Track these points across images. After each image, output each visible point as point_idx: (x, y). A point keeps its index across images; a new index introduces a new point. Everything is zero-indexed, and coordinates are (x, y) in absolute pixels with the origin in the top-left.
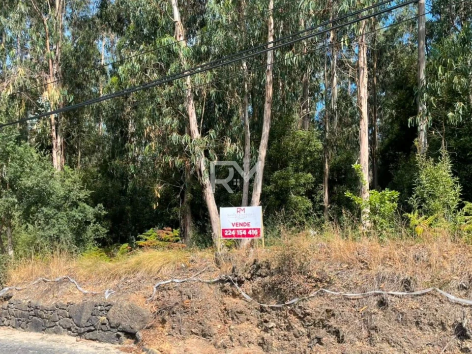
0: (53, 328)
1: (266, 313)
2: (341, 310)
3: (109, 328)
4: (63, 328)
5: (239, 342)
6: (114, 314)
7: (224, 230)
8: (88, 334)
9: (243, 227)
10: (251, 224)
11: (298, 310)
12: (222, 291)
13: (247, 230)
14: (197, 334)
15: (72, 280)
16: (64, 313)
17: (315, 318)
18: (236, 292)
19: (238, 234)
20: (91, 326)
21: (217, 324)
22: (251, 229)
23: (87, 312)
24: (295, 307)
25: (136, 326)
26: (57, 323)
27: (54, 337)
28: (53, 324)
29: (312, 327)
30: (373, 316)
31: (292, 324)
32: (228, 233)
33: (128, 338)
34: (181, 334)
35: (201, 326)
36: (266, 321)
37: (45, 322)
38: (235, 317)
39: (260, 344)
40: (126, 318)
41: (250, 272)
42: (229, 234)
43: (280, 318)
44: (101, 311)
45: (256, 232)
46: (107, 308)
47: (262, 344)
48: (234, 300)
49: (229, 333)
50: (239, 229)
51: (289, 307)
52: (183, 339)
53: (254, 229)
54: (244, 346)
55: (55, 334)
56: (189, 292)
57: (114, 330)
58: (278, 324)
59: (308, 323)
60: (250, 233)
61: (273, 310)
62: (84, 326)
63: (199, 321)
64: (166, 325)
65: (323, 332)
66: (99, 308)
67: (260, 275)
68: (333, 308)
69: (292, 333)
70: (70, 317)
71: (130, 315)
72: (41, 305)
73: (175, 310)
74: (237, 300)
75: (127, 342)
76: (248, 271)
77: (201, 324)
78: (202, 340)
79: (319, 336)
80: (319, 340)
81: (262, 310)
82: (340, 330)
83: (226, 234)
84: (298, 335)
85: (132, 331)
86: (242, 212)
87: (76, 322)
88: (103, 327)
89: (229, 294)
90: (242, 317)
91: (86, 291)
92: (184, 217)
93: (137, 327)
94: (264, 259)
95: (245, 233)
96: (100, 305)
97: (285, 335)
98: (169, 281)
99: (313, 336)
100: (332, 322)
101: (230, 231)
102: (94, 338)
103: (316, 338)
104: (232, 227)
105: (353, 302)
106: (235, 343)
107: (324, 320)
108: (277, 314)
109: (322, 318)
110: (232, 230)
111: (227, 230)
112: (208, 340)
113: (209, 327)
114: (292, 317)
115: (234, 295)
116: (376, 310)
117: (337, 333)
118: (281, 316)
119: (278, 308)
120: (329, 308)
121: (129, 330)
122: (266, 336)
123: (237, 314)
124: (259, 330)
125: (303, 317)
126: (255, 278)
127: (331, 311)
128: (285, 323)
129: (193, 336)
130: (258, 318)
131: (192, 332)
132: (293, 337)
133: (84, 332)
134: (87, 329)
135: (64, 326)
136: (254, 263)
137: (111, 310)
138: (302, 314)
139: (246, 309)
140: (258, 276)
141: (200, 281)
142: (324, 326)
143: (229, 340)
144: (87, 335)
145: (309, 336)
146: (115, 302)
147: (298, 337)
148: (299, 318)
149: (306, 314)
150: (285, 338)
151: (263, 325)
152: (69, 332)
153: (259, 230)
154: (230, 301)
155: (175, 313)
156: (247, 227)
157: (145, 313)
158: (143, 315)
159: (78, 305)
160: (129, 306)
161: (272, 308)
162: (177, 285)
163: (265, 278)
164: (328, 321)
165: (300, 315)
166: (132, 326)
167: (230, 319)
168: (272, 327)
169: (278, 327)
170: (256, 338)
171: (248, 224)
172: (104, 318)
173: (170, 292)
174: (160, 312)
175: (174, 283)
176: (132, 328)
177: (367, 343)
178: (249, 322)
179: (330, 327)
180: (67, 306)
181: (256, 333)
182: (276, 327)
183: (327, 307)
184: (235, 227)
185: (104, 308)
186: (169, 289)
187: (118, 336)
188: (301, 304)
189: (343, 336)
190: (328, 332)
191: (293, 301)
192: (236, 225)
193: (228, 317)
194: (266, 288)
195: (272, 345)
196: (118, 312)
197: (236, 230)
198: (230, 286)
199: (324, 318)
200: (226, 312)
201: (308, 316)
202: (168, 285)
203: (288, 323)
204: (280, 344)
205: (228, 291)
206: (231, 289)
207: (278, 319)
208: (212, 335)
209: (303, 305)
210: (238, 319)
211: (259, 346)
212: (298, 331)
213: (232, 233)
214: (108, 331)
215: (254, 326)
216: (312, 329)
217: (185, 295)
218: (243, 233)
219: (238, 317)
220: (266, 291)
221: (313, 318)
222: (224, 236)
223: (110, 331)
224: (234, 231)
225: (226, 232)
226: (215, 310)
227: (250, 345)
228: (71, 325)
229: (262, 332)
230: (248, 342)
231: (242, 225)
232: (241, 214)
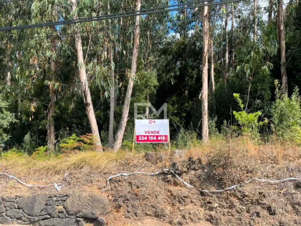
1: (207, 197)
2: (268, 192)
3: (67, 215)
4: (11, 218)
5: (191, 219)
6: (73, 203)
7: (138, 137)
8: (43, 222)
9: (154, 134)
10: (160, 132)
11: (238, 194)
12: (165, 182)
13: (157, 137)
14: (151, 215)
15: (10, 176)
16: (12, 205)
17: (252, 198)
18: (178, 182)
19: (150, 139)
20: (46, 214)
21: (167, 206)
22: (161, 136)
23: (40, 203)
24: (235, 191)
25: (97, 212)
26: (4, 214)
29: (250, 205)
30: (294, 195)
31: (235, 204)
32: (142, 138)
33: (87, 222)
34: (137, 216)
35: (153, 209)
36: (209, 203)
38: (182, 201)
39: (207, 220)
40: (87, 206)
41: (187, 167)
42: (143, 139)
43: (221, 199)
44: (56, 201)
45: (164, 138)
46: (64, 198)
47: (210, 219)
48: (176, 188)
49: (180, 213)
50: (151, 136)
51: (229, 192)
52: (139, 220)
53: (164, 136)
54: (196, 222)
56: (137, 183)
57: (72, 217)
58: (219, 204)
59: (247, 203)
60: (159, 138)
61: (214, 194)
62: (38, 215)
63: (152, 205)
64: (120, 210)
65: (259, 208)
66: (55, 199)
67: (194, 169)
68: (263, 191)
69: (234, 210)
70: (19, 208)
71: (90, 203)
73: (128, 197)
74: (179, 188)
76: (185, 166)
77: (154, 207)
78: (155, 220)
79: (257, 211)
80: (258, 214)
81: (202, 194)
82: (271, 206)
83: (140, 139)
84: (240, 211)
85: (94, 217)
86: (153, 124)
87: (28, 212)
88: (61, 215)
89: (171, 183)
90: (188, 200)
91: (30, 185)
93: (99, 213)
94: (197, 158)
95: (155, 138)
96: (56, 196)
97: (229, 212)
98: (120, 175)
99: (251, 212)
100: (265, 201)
101: (143, 137)
102: (50, 224)
103: (256, 212)
104: (145, 134)
105: (275, 186)
106: (189, 221)
107: (259, 199)
108: (217, 197)
109: (257, 198)
110: (145, 136)
111: (141, 136)
112: (162, 219)
113: (162, 209)
114: (232, 198)
115: (176, 184)
116: (293, 191)
117: (269, 209)
118: (222, 198)
119: (218, 193)
120: (261, 191)
121: (90, 216)
122: (213, 213)
123: (184, 198)
124: (204, 209)
125: (242, 198)
126: (190, 171)
127: (262, 193)
128: (227, 203)
129: (147, 217)
130: (200, 200)
131: (146, 214)
132: (236, 213)
133: (39, 220)
134: (42, 217)
135: (12, 217)
136: (189, 160)
137: (68, 200)
138: (241, 196)
139: (190, 194)
140: (192, 169)
141: (144, 174)
142: (259, 204)
143: (183, 219)
145: (248, 212)
146: (71, 193)
147: (240, 213)
148: (239, 199)
149: (245, 196)
150: (230, 214)
151: (207, 205)
152: (19, 221)
153: (166, 136)
154: (174, 189)
155: (129, 200)
156: (157, 134)
157: (105, 201)
158: (104, 203)
159: (29, 197)
160: (89, 196)
161: (213, 193)
162: (125, 178)
163: (198, 171)
164: (262, 200)
165: (240, 197)
166: (94, 213)
167: (178, 202)
168: (216, 207)
169: (221, 206)
170: (203, 216)
171: (158, 132)
172: (61, 207)
173: (120, 183)
174: (115, 200)
175: (123, 177)
176: (93, 214)
177: (294, 214)
178: (193, 204)
179: (264, 204)
180: (16, 199)
181: (202, 212)
182: (219, 207)
183: (259, 191)
184: (147, 134)
185: (60, 199)
186: (119, 181)
187: (77, 222)
188: (240, 189)
189: (274, 210)
190: (262, 208)
191: (232, 187)
192: (148, 132)
193: (175, 200)
194: (201, 178)
195: (221, 220)
196: (77, 202)
197: (148, 136)
198: (172, 177)
199: (258, 198)
200: (173, 197)
201: (246, 198)
202: (118, 177)
203: (230, 203)
204: (227, 219)
205: (171, 181)
206: (172, 179)
207: (220, 200)
208: (165, 215)
209: (242, 189)
210: (185, 202)
211: (207, 221)
212: (240, 208)
213: (145, 139)
214: (66, 217)
215: (199, 207)
216: (250, 207)
217: (134, 185)
218: (154, 139)
219: (185, 201)
220: (202, 181)
221: (250, 198)
222: (138, 140)
223: (67, 217)
224: (146, 137)
225: (139, 138)
226: (163, 197)
227: (200, 221)
228: (22, 215)
229: (206, 211)
230: (198, 218)
231: (153, 133)
232: (152, 125)
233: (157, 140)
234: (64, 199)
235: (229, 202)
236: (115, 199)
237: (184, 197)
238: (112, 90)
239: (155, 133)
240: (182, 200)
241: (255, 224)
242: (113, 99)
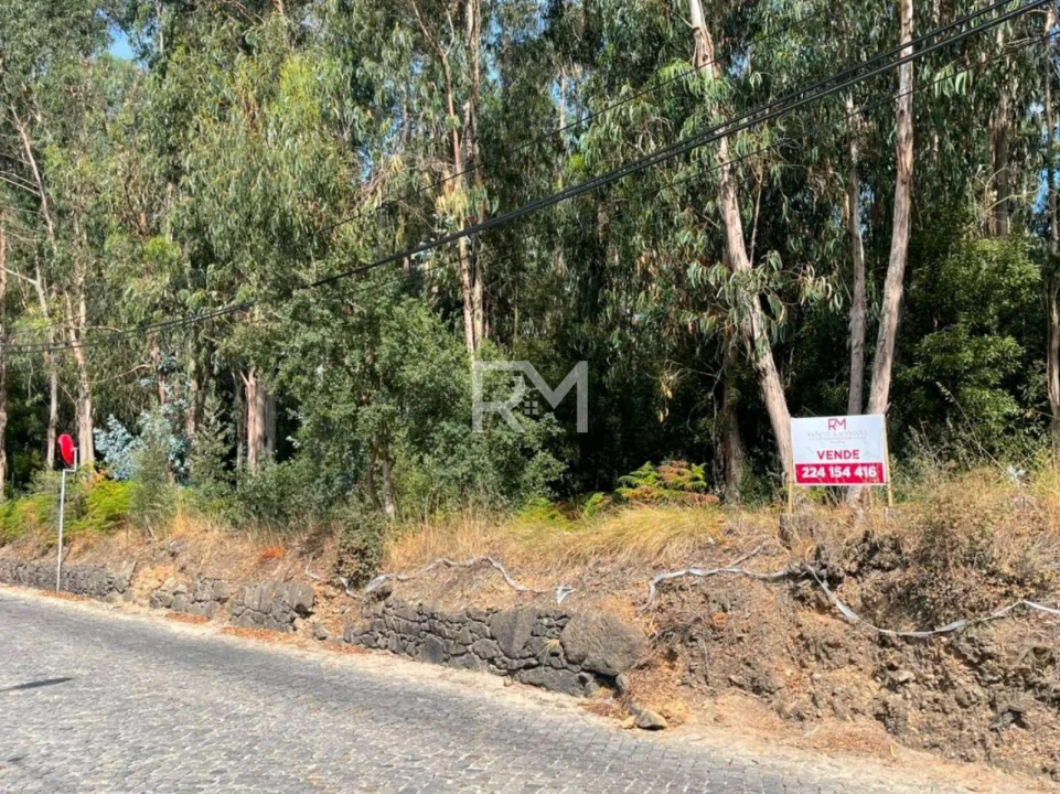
0: (464, 658)
1: (891, 649)
3: (565, 663)
4: (481, 658)
5: (833, 709)
6: (573, 634)
7: (799, 468)
8: (526, 672)
9: (843, 461)
10: (861, 454)
11: (966, 647)
12: (795, 599)
13: (853, 467)
14: (741, 686)
15: (495, 564)
16: (482, 628)
17: (1006, 665)
18: (824, 600)
19: (832, 475)
20: (530, 656)
21: (784, 666)
22: (863, 465)
23: (523, 629)
24: (958, 639)
25: (617, 663)
26: (470, 648)
27: (465, 674)
28: (462, 649)
29: (1001, 685)
31: (953, 676)
32: (810, 473)
33: (601, 685)
34: (708, 684)
35: (749, 670)
36: (892, 668)
37: (448, 646)
38: (823, 655)
39: (878, 717)
40: (596, 644)
41: (855, 559)
42: (813, 475)
43: (923, 660)
44: (549, 627)
45: (872, 472)
46: (560, 622)
47: (884, 716)
48: (821, 618)
49: (811, 688)
50: (834, 465)
51: (944, 639)
52: (713, 694)
53: (868, 465)
54: (844, 719)
55: (465, 670)
56: (723, 597)
57: (574, 668)
58: (919, 675)
59: (990, 677)
60: (859, 472)
61: (908, 643)
62: (518, 655)
63: (744, 660)
64: (676, 663)
65: (1025, 699)
67: (879, 567)
68: (1050, 645)
69: (952, 697)
70: (493, 638)
71: (603, 638)
72: (439, 611)
73: (694, 632)
74: (827, 618)
75: (601, 694)
76: (852, 557)
77: (749, 665)
78: (752, 700)
79: (1015, 706)
80: (1018, 717)
81: (883, 642)
83: (805, 475)
84: (967, 702)
85: (610, 672)
86: (840, 429)
87: (504, 647)
88: (554, 660)
89: (809, 605)
90: (839, 655)
91: (521, 588)
92: (724, 438)
93: (619, 663)
94: (888, 532)
95: (847, 472)
96: (547, 616)
97: (936, 701)
98: (682, 572)
99: (1002, 707)
100: (1049, 677)
101: (814, 469)
102: (538, 681)
103: (1010, 710)
104: (819, 461)
106: (824, 711)
107: (1028, 670)
108: (917, 654)
109: (1024, 666)
110: (818, 466)
111: (809, 466)
112: (766, 700)
113: (766, 674)
114: (952, 661)
115: (822, 608)
118: (927, 657)
119: (918, 640)
120: (1041, 645)
121: (602, 669)
122: (893, 698)
123: (827, 648)
124: (878, 685)
125: (978, 662)
126: (868, 571)
127: (1045, 651)
128: (936, 672)
129: (733, 689)
130: (874, 659)
131: (730, 680)
132: (956, 706)
133: (520, 668)
134: (524, 662)
135: (482, 655)
136: (865, 540)
137: (567, 626)
138: (975, 654)
139: (848, 638)
140: (874, 567)
141: (747, 575)
142: (1029, 686)
143: (811, 704)
144: (524, 674)
145: (992, 706)
146: (574, 610)
147: (966, 707)
148: (969, 663)
149: (985, 657)
150: (937, 707)
151: (886, 675)
152: (492, 666)
153: (879, 467)
154: (812, 621)
155: (696, 640)
156: (852, 461)
157: (633, 636)
158: (629, 639)
159: (507, 614)
160: (603, 619)
161: (906, 639)
162: (697, 581)
163: (891, 573)
164: (1039, 674)
165: (970, 657)
166: (609, 662)
167: (813, 658)
168: (907, 681)
169: (921, 680)
170: (870, 703)
171: (855, 453)
172: (555, 642)
173: (683, 595)
174: (664, 637)
175: (691, 578)
176: (609, 667)
178: (853, 667)
179: (1042, 687)
180: (487, 615)
181: (870, 692)
182: (916, 681)
183: (1035, 643)
184: (825, 461)
185: (554, 622)
186: (681, 589)
187: (583, 681)
188: (973, 633)
190: (1038, 699)
191: (954, 625)
192: (828, 455)
193: (807, 652)
194: (891, 595)
195: (906, 720)
196: (581, 632)
197: (827, 467)
198: (811, 586)
199: (1029, 667)
200: (804, 642)
201: (989, 661)
202: (679, 579)
203: (943, 673)
204: (925, 720)
205: (808, 597)
206: (813, 593)
207: (921, 664)
208: (773, 690)
209: (978, 634)
210: (830, 659)
211: (877, 719)
212: (967, 693)
213: (819, 474)
214: (564, 668)
215: (866, 677)
216: (1001, 690)
217: (714, 602)
218: (844, 473)
219: (831, 655)
220: (892, 602)
221: (1001, 664)
222: (800, 479)
223: (566, 668)
224: (822, 469)
225: (803, 472)
226: (780, 638)
227: (856, 716)
228: (495, 653)
229: (883, 690)
230: (852, 709)
231: (840, 457)
232: (837, 432)
234: (561, 624)
235: (940, 670)
236: (663, 635)
237: (829, 645)
239: (845, 458)
240: (824, 650)
241: (997, 745)
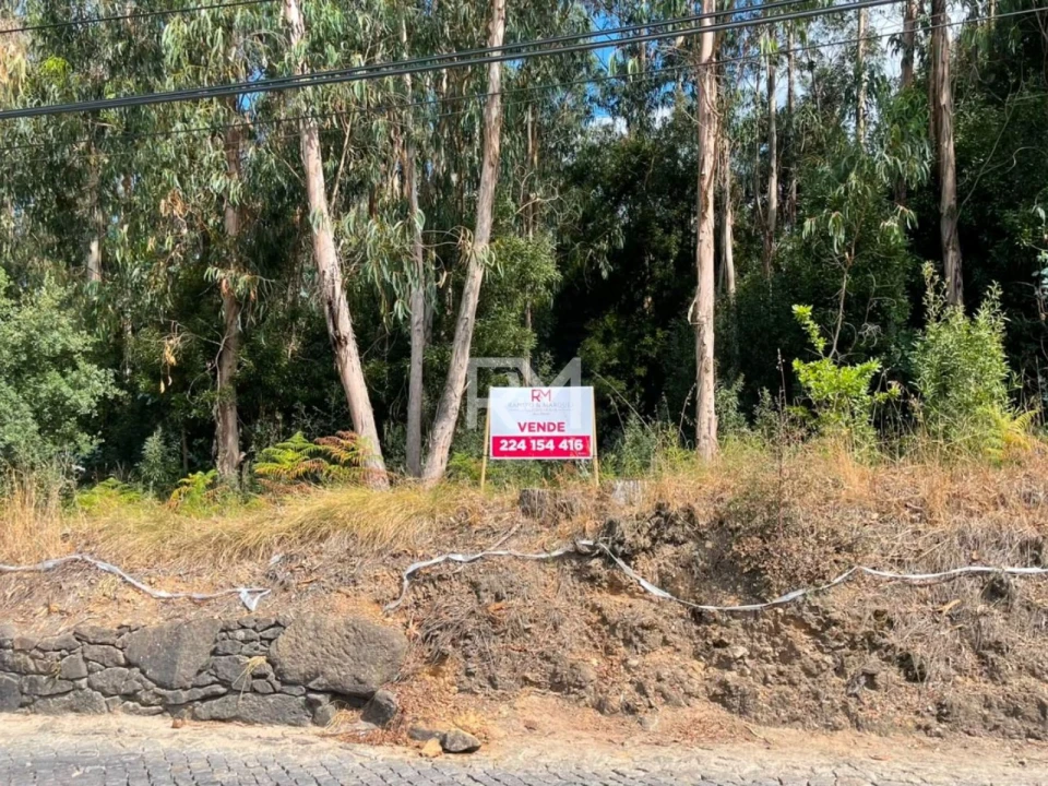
0: (66, 698)
1: (714, 625)
2: (903, 610)
3: (278, 686)
4: (105, 694)
5: (663, 696)
6: (295, 646)
7: (497, 441)
8: (204, 705)
9: (547, 434)
10: (566, 427)
11: (810, 617)
12: (581, 580)
13: (557, 440)
14: (538, 685)
15: (100, 565)
16: (108, 654)
17: (852, 630)
18: (621, 579)
19: (534, 448)
20: (213, 683)
21: (588, 657)
22: (568, 438)
23: (195, 648)
24: (799, 609)
25: (373, 677)
26: (83, 682)
28: (66, 686)
29: (847, 650)
30: (983, 621)
31: (798, 647)
32: (509, 445)
33: (341, 706)
34: (495, 687)
35: (546, 664)
36: (720, 644)
37: (34, 684)
38: (635, 639)
39: (714, 698)
40: (339, 656)
41: (649, 534)
42: (512, 448)
43: (756, 634)
44: (245, 641)
45: (578, 445)
46: (269, 633)
47: (723, 696)
48: (617, 599)
49: (629, 677)
50: (536, 438)
51: (780, 611)
52: (503, 698)
53: (577, 438)
54: (680, 705)
55: (72, 715)
56: (496, 584)
57: (295, 690)
58: (752, 649)
59: (836, 643)
60: (563, 445)
61: (734, 617)
62: (189, 684)
63: (542, 653)
64: (444, 668)
65: (873, 660)
66: (241, 634)
67: (673, 541)
68: (887, 607)
69: (797, 667)
70: (129, 665)
71: (351, 648)
72: (16, 636)
73: (469, 628)
74: (623, 599)
75: (345, 720)
76: (645, 531)
77: (547, 658)
78: (552, 698)
79: (869, 669)
80: (871, 680)
81: (698, 617)
82: (911, 653)
83: (503, 448)
84: (815, 671)
85: (362, 689)
86: (544, 400)
87: (156, 676)
88: (259, 684)
89: (600, 585)
90: (654, 637)
91: (164, 594)
93: (376, 677)
94: (681, 505)
95: (551, 445)
96: (243, 627)
97: (781, 673)
98: (441, 559)
99: (851, 671)
100: (892, 638)
101: (514, 442)
102: (227, 714)
103: (864, 674)
104: (520, 434)
105: (922, 591)
106: (656, 700)
107: (873, 633)
108: (745, 627)
109: (868, 629)
110: (518, 439)
111: (508, 438)
112: (573, 696)
113: (572, 666)
114: (791, 631)
115: (616, 587)
116: (981, 608)
117: (905, 662)
118: (760, 630)
119: (746, 613)
120: (881, 608)
121: (350, 686)
122: (731, 676)
123: (640, 631)
124: (702, 665)
125: (823, 628)
126: (659, 546)
127: (885, 612)
128: (774, 645)
129: (528, 689)
130: (691, 637)
131: (525, 679)
132: (803, 677)
133: (191, 701)
134: (202, 692)
135: (110, 691)
136: (658, 514)
137: (281, 638)
138: (819, 622)
139: (660, 618)
140: (667, 542)
141: (516, 557)
142: (875, 647)
143: (637, 695)
144: (201, 708)
145: (840, 671)
146: (291, 615)
147: (815, 676)
148: (812, 632)
149: (831, 622)
150: (783, 680)
151: (714, 652)
152: (131, 704)
153: (585, 440)
154: (611, 603)
155: (470, 638)
156: (556, 433)
157: (396, 641)
158: (393, 645)
159: (159, 631)
160: (347, 625)
161: (732, 613)
162: (459, 569)
163: (684, 546)
164: (884, 636)
165: (814, 625)
166: (363, 677)
167: (622, 644)
168: (742, 657)
169: (756, 654)
170: (700, 685)
171: (560, 426)
172: (260, 660)
173: (444, 586)
174: (428, 638)
175: (451, 565)
176: (361, 682)
177: (982, 679)
178: (670, 649)
179: (889, 647)
180: (120, 635)
181: (697, 673)
182: (751, 657)
183: (875, 607)
184: (526, 433)
185: (257, 635)
186: (440, 578)
187: (311, 705)
188: (817, 602)
189: (921, 667)
190: (883, 660)
191: (792, 595)
192: (530, 427)
193: (612, 637)
194: (694, 568)
195: (756, 697)
196: (309, 644)
197: (527, 440)
198: (604, 565)
199: (872, 630)
200: (607, 627)
201: (834, 628)
202: (437, 567)
203: (784, 645)
204: (776, 695)
205: (600, 577)
206: (605, 573)
207: (752, 638)
208: (583, 684)
209: (822, 602)
210: (644, 642)
211: (712, 701)
212: (817, 662)
213: (519, 447)
214: (275, 692)
215: (687, 657)
216: (847, 656)
217: (486, 590)
218: (547, 447)
219: (645, 638)
220: (695, 577)
221: (846, 630)
222: (497, 452)
223: (280, 692)
224: (523, 442)
225: (502, 445)
226: (577, 626)
227: (691, 700)
228: (139, 685)
229: (711, 670)
230: (685, 693)
231: (544, 429)
232: (541, 403)
233: (558, 452)
234: (269, 636)
235: (780, 642)
236: (427, 636)
237: (643, 626)
238: (417, 297)
239: (549, 430)
240: (635, 635)
241: (860, 710)
242: (418, 323)
